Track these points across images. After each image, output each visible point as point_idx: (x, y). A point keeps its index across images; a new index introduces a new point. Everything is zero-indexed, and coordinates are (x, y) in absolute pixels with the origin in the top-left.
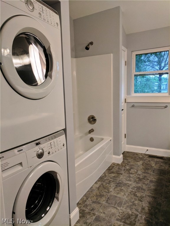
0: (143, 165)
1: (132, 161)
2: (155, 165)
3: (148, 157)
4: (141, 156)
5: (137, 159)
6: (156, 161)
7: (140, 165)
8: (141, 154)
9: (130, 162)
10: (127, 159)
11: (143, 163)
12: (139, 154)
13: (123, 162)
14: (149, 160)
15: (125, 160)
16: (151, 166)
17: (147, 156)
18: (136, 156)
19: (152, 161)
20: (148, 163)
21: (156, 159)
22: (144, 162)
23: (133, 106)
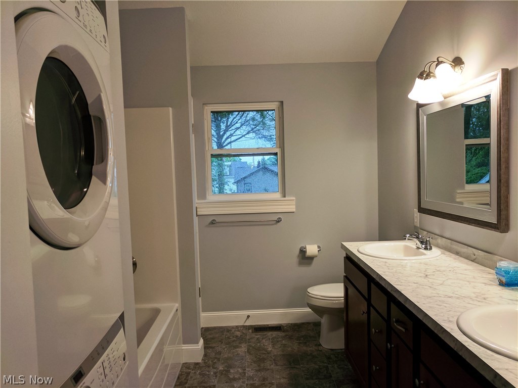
0: (249, 352)
1: (224, 348)
2: (273, 347)
3: (252, 332)
4: (238, 334)
5: (233, 341)
6: (271, 337)
7: (244, 355)
8: (237, 327)
9: (220, 353)
10: (211, 347)
11: (248, 349)
12: (233, 327)
13: (205, 355)
14: (258, 339)
15: (209, 351)
16: (266, 351)
17: (250, 331)
18: (228, 334)
19: (263, 339)
20: (259, 344)
21: (269, 334)
22: (250, 346)
23: (213, 223)
